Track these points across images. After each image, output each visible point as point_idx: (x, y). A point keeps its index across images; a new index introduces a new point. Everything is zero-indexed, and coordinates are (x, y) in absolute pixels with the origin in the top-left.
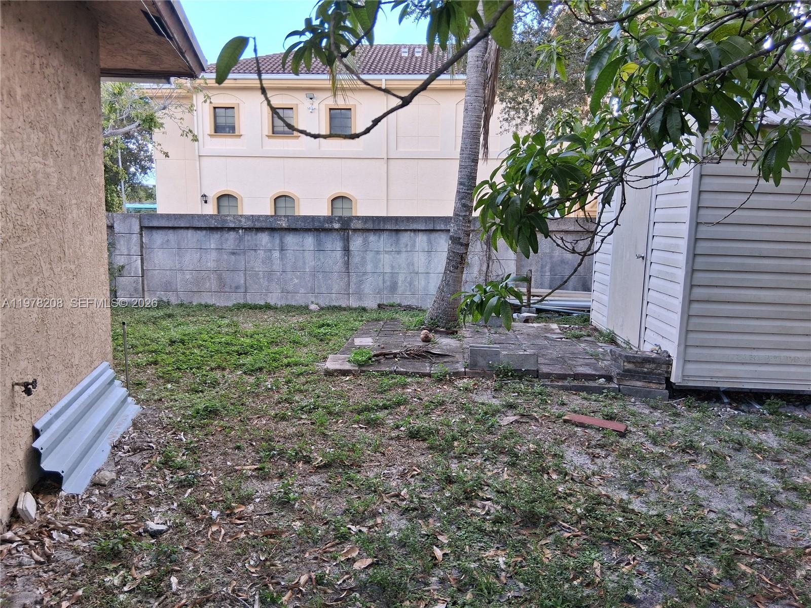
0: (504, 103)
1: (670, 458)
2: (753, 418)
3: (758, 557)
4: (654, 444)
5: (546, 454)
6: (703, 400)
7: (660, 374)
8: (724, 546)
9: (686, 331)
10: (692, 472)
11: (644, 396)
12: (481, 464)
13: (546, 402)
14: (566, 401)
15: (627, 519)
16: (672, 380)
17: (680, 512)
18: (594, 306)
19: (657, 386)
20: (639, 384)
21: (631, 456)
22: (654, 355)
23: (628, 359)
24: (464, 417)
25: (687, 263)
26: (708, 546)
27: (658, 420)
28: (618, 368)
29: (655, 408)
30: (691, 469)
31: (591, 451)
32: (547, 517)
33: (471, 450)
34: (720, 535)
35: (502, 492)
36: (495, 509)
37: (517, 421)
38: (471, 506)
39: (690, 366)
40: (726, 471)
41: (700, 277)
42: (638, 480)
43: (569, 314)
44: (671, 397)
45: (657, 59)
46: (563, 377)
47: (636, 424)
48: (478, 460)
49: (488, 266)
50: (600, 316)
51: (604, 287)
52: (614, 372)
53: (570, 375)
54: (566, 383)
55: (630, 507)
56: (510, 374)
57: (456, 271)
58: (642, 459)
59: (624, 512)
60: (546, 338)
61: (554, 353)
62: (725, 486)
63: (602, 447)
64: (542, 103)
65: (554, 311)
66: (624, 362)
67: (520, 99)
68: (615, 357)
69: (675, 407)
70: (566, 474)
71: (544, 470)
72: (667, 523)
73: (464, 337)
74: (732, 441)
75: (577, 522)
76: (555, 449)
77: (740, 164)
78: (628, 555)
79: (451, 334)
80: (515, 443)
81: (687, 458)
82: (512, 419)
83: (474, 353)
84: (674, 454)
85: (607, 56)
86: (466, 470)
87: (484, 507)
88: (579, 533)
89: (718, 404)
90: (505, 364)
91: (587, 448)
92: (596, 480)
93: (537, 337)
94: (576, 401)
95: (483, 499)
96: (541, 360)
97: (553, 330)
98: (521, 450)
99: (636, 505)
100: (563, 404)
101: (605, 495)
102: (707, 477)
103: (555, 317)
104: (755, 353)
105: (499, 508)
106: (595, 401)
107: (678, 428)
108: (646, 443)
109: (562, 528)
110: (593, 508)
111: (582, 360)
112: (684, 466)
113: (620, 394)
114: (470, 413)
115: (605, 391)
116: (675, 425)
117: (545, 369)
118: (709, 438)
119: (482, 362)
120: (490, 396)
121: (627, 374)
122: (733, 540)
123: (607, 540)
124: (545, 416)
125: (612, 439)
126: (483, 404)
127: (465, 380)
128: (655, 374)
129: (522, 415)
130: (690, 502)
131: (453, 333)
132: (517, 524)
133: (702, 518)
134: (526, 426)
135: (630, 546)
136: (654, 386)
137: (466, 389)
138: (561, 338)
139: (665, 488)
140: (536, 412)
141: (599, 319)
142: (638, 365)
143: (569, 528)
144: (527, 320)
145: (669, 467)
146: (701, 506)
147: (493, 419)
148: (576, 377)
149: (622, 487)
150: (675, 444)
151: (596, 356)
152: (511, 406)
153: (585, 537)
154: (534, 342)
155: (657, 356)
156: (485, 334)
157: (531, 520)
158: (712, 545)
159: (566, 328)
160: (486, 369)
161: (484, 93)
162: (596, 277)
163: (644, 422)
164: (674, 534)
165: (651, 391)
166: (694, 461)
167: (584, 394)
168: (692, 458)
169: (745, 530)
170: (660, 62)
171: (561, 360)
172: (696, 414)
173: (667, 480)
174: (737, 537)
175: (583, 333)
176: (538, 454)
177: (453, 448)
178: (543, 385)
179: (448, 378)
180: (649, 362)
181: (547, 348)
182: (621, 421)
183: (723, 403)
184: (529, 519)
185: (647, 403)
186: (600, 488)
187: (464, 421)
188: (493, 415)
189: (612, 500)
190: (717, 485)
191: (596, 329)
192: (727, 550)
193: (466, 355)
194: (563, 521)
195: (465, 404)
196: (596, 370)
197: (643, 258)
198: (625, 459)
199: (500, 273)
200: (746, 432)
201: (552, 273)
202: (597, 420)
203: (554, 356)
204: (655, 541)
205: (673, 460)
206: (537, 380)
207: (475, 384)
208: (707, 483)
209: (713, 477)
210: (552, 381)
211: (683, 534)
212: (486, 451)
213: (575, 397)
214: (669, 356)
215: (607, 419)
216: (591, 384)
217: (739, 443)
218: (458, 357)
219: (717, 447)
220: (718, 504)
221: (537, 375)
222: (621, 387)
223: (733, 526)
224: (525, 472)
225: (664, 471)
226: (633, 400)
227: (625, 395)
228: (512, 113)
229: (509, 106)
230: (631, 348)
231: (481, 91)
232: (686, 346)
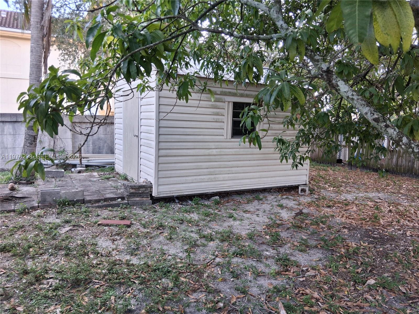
0: (61, 51)
1: (152, 233)
2: (188, 208)
3: (188, 272)
4: (144, 228)
5: (88, 245)
6: (167, 202)
7: (147, 193)
8: (174, 271)
9: (158, 171)
10: (161, 238)
11: (141, 205)
12: (47, 259)
13: (89, 216)
14: (99, 214)
15: (129, 269)
16: (153, 195)
17: (155, 259)
18: (116, 161)
19: (146, 199)
20: (138, 199)
21: (133, 236)
22: (144, 184)
23: (132, 187)
24: (37, 233)
25: (156, 138)
26: (167, 273)
27: (146, 215)
28: (127, 192)
29: (145, 210)
30: (161, 237)
31: (112, 238)
32: (86, 279)
33: (41, 251)
34: (173, 266)
35: (60, 272)
36: (55, 283)
37: (71, 230)
38: (40, 284)
39: (160, 187)
40: (176, 234)
41: (162, 145)
42: (135, 248)
43: (104, 167)
44: (153, 203)
45: (121, 36)
46: (98, 201)
47: (135, 220)
48: (46, 257)
49: (55, 143)
50: (119, 167)
51: (120, 151)
52: (126, 194)
53: (102, 200)
54: (100, 204)
55: (131, 262)
56: (67, 204)
57: (31, 146)
58: (138, 236)
59: (128, 266)
60: (90, 181)
61: (94, 189)
62: (176, 242)
63: (118, 234)
64: (83, 53)
65: (96, 166)
66: (130, 189)
67: (71, 50)
68: (126, 187)
69: (155, 208)
70: (98, 253)
71: (86, 254)
72: (149, 266)
73: (38, 185)
74: (179, 220)
75: (103, 278)
76: (93, 241)
77: (171, 92)
78: (129, 288)
79: (30, 184)
80: (69, 242)
81: (159, 231)
82: (68, 229)
83: (43, 194)
84: (154, 231)
85: (96, 31)
86: (37, 264)
87: (48, 283)
88: (104, 284)
89: (174, 204)
90: (63, 198)
91: (111, 237)
92: (114, 253)
93: (85, 181)
94: (105, 213)
95: (48, 278)
96: (85, 193)
97: (94, 176)
98: (72, 246)
99: (135, 261)
100: (98, 216)
101: (118, 260)
102: (168, 239)
103: (96, 169)
104: (187, 178)
105: (58, 281)
106: (116, 211)
107: (155, 218)
108: (141, 228)
109: (95, 283)
110: (112, 268)
111: (109, 191)
112: (157, 236)
113: (128, 206)
114: (41, 230)
115: (121, 205)
116: (155, 217)
117: (88, 198)
118: (169, 220)
119: (49, 199)
120: (55, 218)
121: (132, 195)
122: (178, 267)
123: (118, 283)
124: (88, 224)
125: (124, 229)
126: (50, 223)
127: (38, 211)
128: (145, 193)
129: (74, 226)
130: (160, 253)
131: (31, 183)
132: (69, 287)
133: (165, 260)
134: (76, 232)
135: (130, 283)
136: (145, 199)
137: (39, 216)
138: (99, 180)
139: (149, 249)
140: (82, 222)
141: (119, 168)
142: (137, 190)
143: (98, 282)
144: (79, 172)
145: (151, 238)
146: (165, 254)
147: (56, 231)
148: (106, 200)
149: (128, 253)
150: (154, 226)
151: (117, 188)
152: (67, 222)
153: (107, 285)
154: (83, 184)
155: (146, 184)
156: (53, 182)
157: (76, 283)
158: (169, 272)
159: (102, 174)
160: (52, 203)
161: (43, 43)
162: (117, 146)
163: (140, 218)
164: (152, 271)
165: (143, 202)
166: (163, 232)
167: (110, 208)
168: (161, 231)
169: (183, 261)
170: (123, 37)
171: (98, 192)
172: (164, 210)
173: (149, 245)
174: (180, 265)
175: (111, 176)
176: (83, 246)
177: (28, 252)
178: (87, 207)
179: (27, 211)
180: (142, 187)
181: (90, 186)
182: (129, 219)
183: (176, 203)
184: (75, 283)
185: (142, 208)
186: (116, 257)
187: (38, 235)
188: (56, 229)
189: (122, 261)
190: (172, 242)
191: (118, 174)
192: (176, 272)
193: (39, 196)
194: (95, 279)
195: (38, 225)
196: (116, 195)
197: (137, 136)
198: (129, 238)
199: (62, 146)
200: (185, 215)
201: (94, 145)
202: (117, 221)
203: (94, 190)
204: (142, 277)
205: (153, 234)
206: (84, 204)
207: (45, 213)
208: (168, 242)
209: (171, 238)
210: (92, 204)
211: (156, 270)
212: (50, 251)
213: (105, 211)
214: (151, 184)
215: (122, 220)
216: (114, 202)
217: (182, 220)
218: (34, 197)
219: (173, 224)
220: (172, 251)
221: (83, 202)
222: (129, 202)
223: (178, 260)
224: (74, 257)
225: (148, 241)
226: (135, 207)
227: (131, 206)
228: (66, 57)
229: (64, 52)
230: (134, 182)
231: (41, 42)
232: (158, 178)
